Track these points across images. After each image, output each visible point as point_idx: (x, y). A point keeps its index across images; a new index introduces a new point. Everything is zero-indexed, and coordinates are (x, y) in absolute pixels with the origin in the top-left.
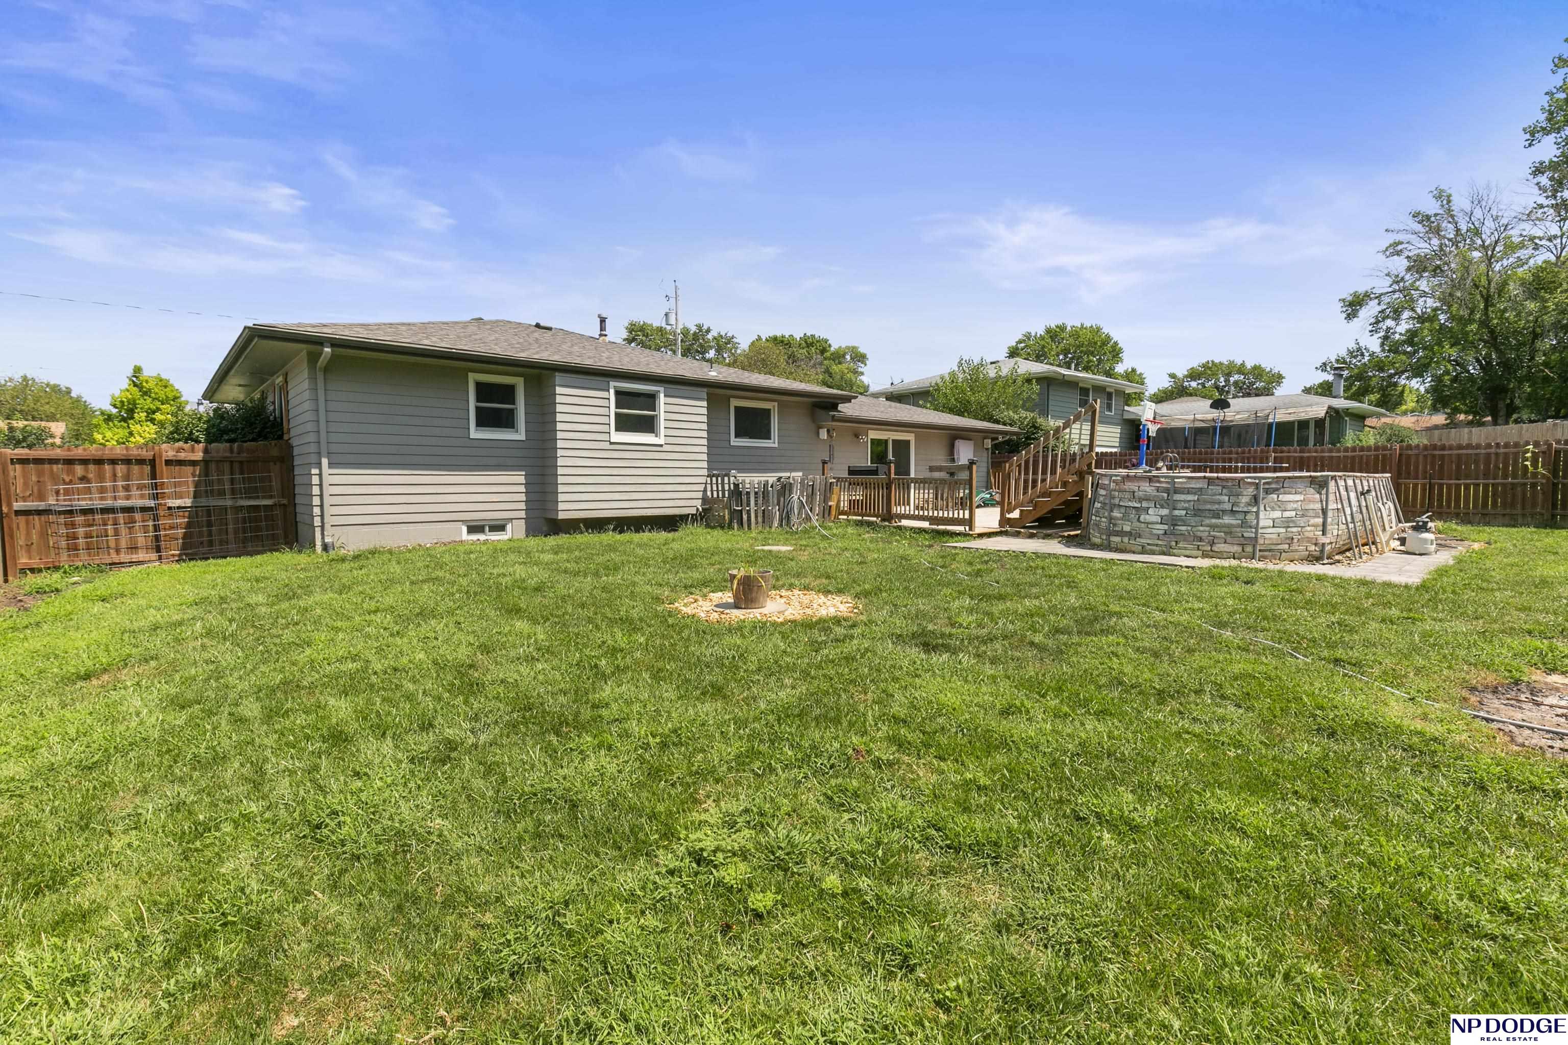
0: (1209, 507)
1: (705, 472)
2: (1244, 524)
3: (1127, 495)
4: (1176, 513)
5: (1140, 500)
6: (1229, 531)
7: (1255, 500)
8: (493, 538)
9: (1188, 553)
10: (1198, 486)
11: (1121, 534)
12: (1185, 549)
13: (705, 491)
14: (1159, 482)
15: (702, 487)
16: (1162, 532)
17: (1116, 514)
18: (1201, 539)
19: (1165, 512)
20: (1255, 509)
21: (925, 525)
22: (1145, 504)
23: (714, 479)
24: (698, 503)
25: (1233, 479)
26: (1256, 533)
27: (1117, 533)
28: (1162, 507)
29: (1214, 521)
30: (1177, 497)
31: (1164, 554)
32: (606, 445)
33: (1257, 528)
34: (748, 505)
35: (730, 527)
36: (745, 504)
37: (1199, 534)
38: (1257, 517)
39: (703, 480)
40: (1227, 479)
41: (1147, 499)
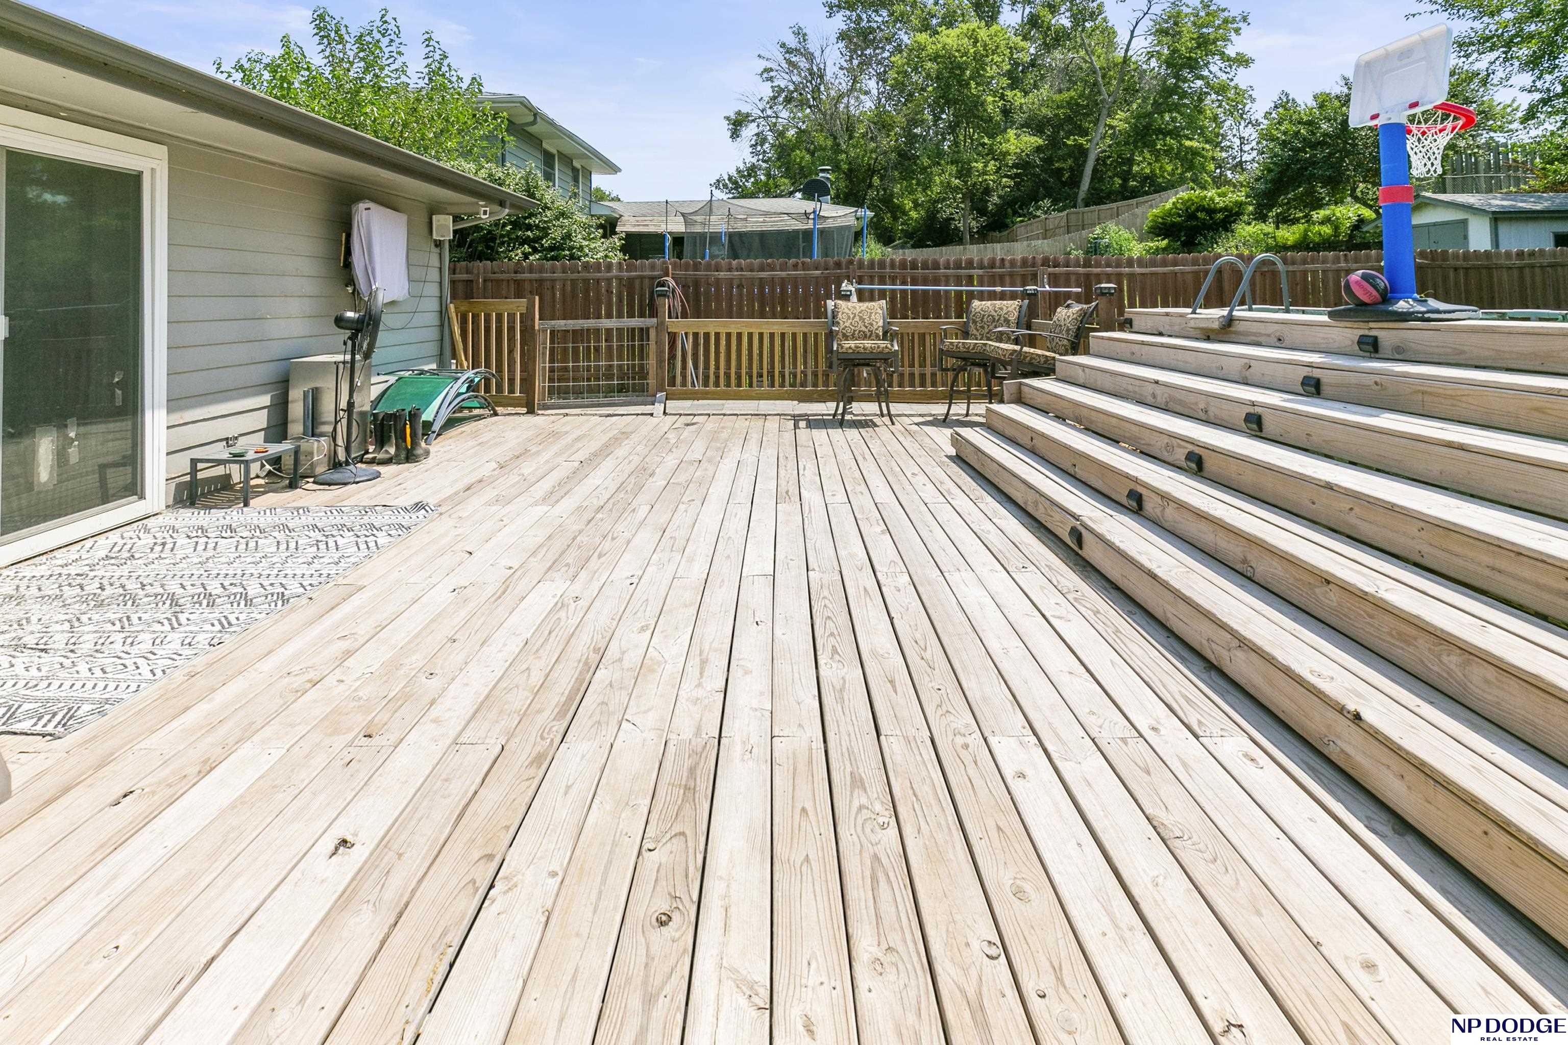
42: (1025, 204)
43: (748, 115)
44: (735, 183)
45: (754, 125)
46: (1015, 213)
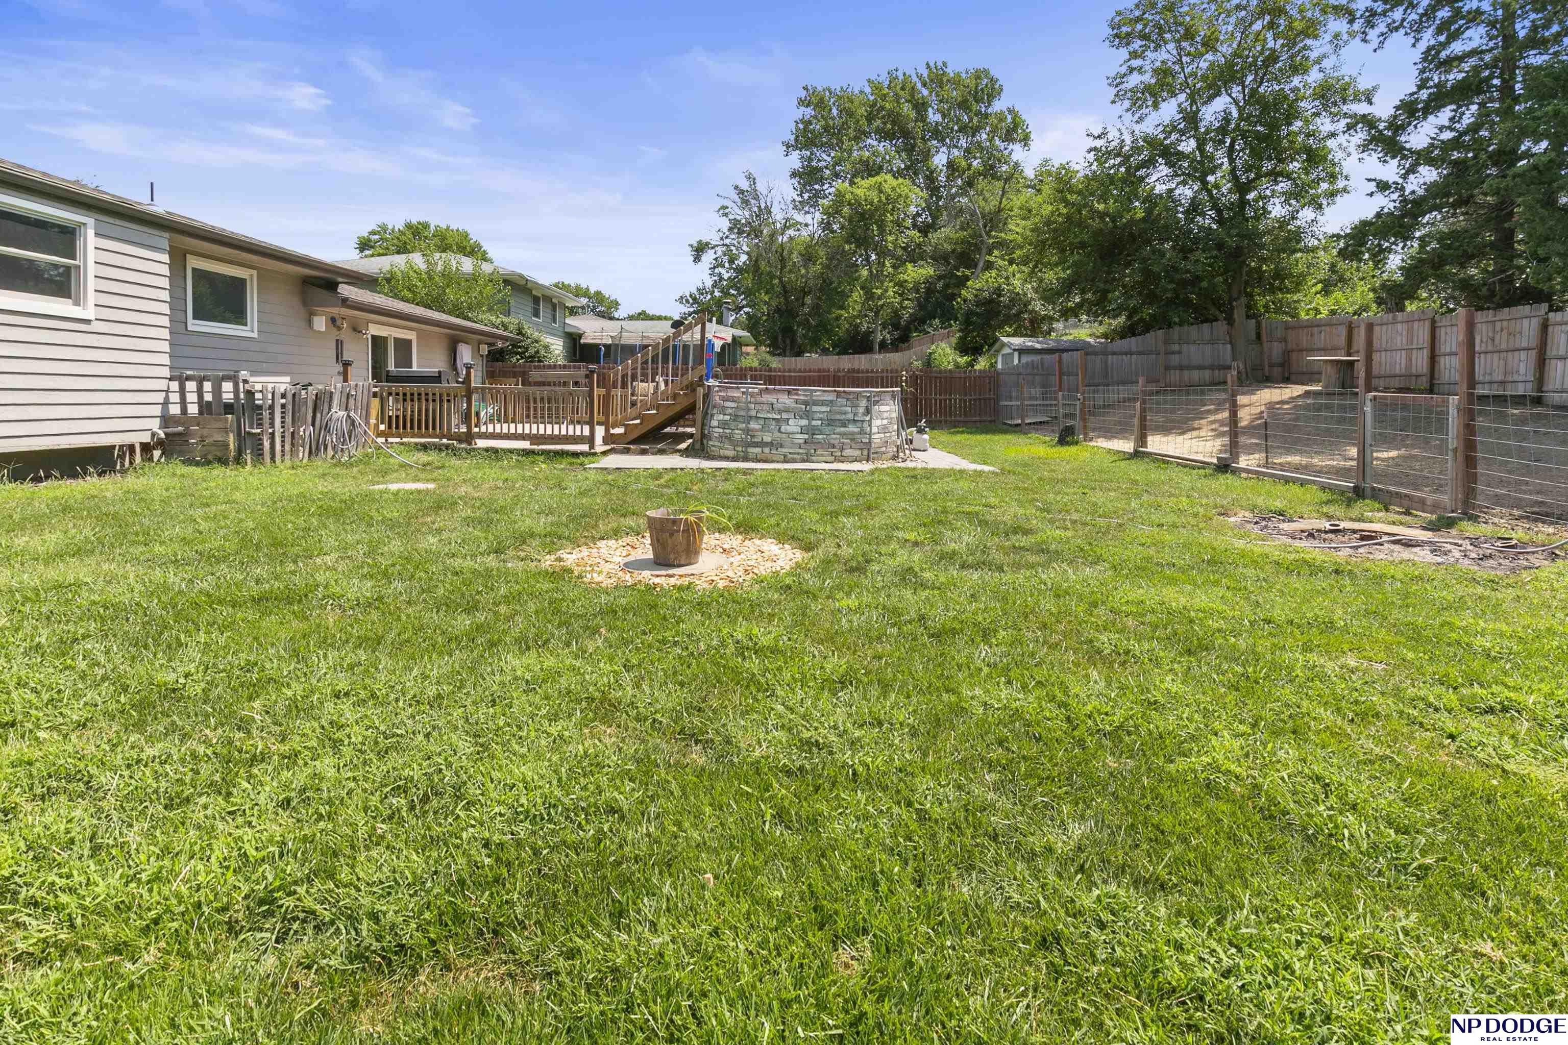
0: (838, 417)
1: (166, 372)
2: (862, 432)
3: (765, 407)
4: (814, 423)
5: (780, 412)
6: (852, 437)
7: (868, 411)
9: (824, 459)
10: (830, 398)
11: (762, 444)
12: (822, 455)
13: (166, 403)
14: (797, 394)
15: (160, 398)
16: (802, 441)
17: (754, 425)
18: (834, 447)
19: (804, 422)
20: (868, 418)
21: (525, 445)
22: (785, 416)
23: (191, 386)
24: (155, 424)
25: (854, 393)
26: (870, 439)
27: (756, 445)
28: (801, 418)
29: (843, 429)
30: (815, 408)
31: (803, 461)
33: (870, 434)
34: (272, 425)
35: (239, 460)
36: (266, 425)
37: (832, 441)
38: (870, 425)
39: (162, 384)
40: (850, 393)
41: (787, 411)
42: (923, 321)
43: (707, 244)
44: (695, 299)
45: (711, 252)
46: (916, 330)
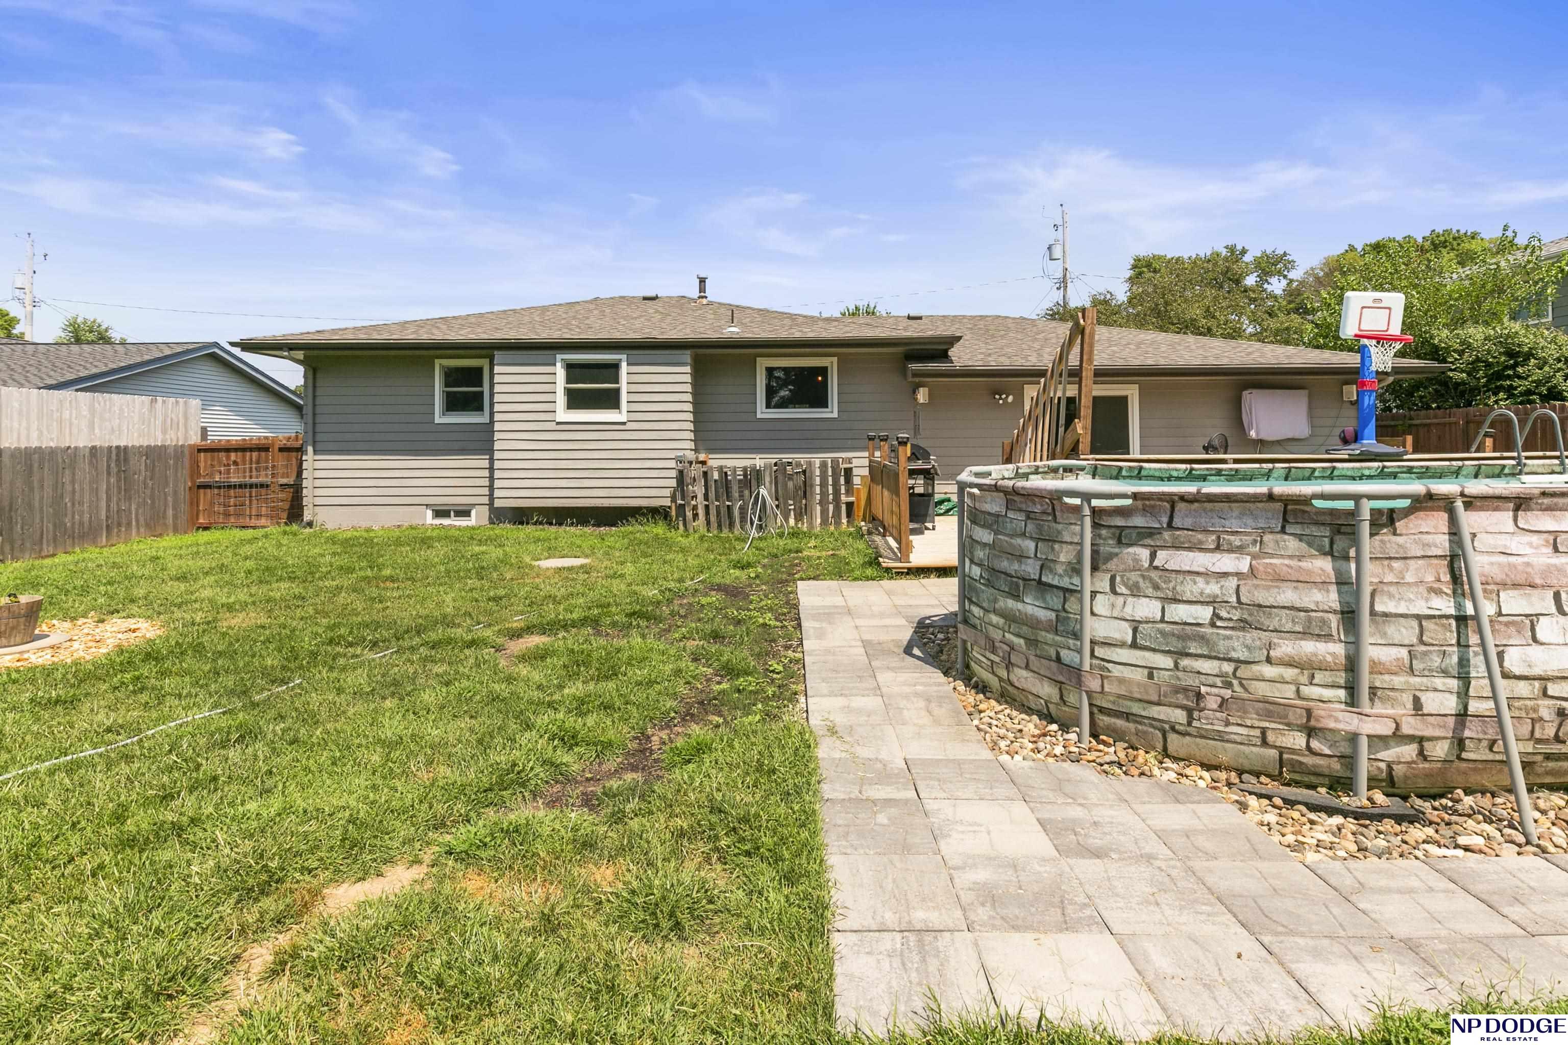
2: (1062, 624)
8: (457, 523)
10: (994, 508)
12: (981, 664)
18: (993, 647)
24: (668, 493)
29: (1010, 604)
30: (976, 533)
32: (552, 426)
